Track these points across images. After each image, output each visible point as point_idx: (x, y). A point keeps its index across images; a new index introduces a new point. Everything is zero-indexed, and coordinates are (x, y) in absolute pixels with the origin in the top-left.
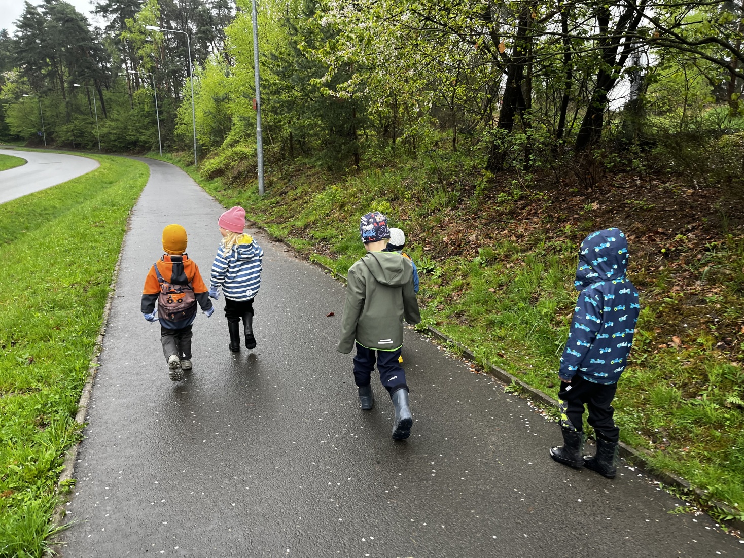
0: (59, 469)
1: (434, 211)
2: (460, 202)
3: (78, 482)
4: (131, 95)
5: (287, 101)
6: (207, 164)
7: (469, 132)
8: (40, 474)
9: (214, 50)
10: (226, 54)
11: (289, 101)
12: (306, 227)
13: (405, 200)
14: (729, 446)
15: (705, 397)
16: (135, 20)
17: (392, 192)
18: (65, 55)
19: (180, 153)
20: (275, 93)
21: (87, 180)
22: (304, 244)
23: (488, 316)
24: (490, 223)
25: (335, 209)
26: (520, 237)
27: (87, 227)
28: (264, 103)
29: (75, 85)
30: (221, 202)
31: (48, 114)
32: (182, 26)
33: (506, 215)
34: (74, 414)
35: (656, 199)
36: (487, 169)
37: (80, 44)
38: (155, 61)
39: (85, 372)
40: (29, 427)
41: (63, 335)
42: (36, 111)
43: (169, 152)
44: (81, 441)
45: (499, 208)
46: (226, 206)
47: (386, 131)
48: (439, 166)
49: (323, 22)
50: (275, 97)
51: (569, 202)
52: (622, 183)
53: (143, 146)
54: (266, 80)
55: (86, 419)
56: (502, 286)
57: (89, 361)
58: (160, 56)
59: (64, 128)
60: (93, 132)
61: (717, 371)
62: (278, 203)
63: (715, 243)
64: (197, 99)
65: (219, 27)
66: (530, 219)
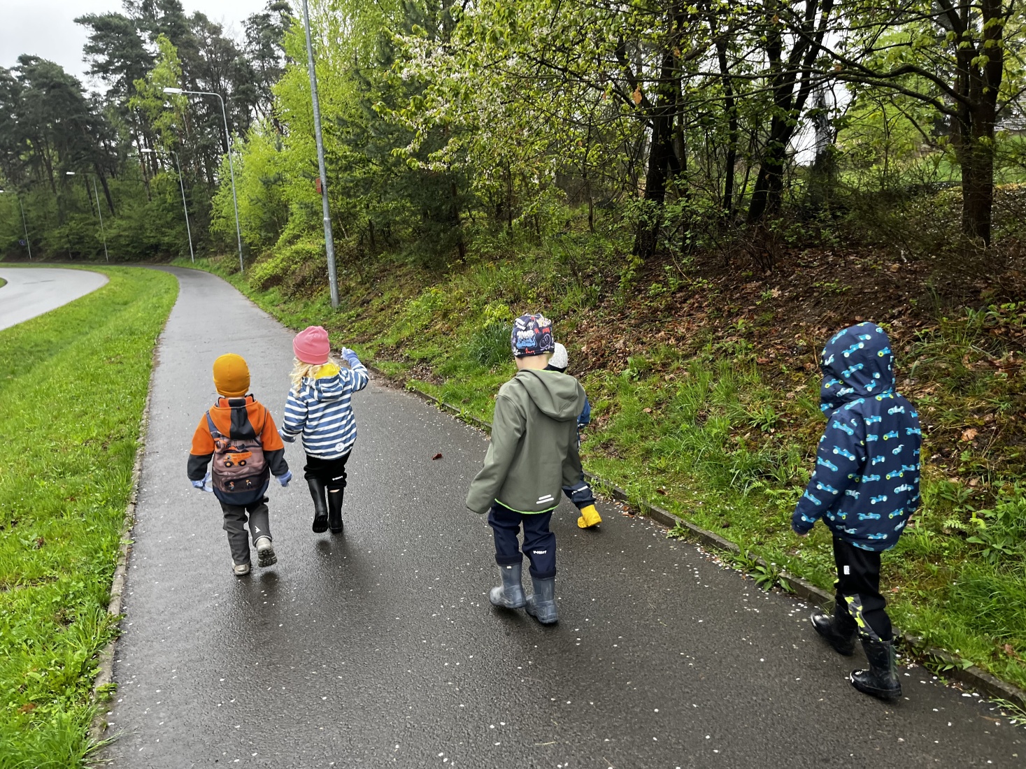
0: (94, 672)
1: (567, 313)
2: (602, 298)
3: (120, 687)
4: (147, 183)
5: (362, 179)
6: (257, 270)
7: (609, 206)
8: (68, 682)
9: (259, 116)
10: (275, 120)
11: (365, 179)
12: (399, 345)
13: (529, 301)
14: (948, 582)
15: (917, 524)
16: (147, 81)
17: (510, 291)
18: (52, 133)
19: (219, 257)
20: (346, 170)
21: (91, 301)
22: (396, 368)
23: (643, 444)
24: (642, 324)
25: (436, 318)
26: (681, 339)
27: (99, 364)
28: (332, 183)
29: (68, 173)
30: (281, 319)
31: (33, 214)
32: (213, 85)
33: (661, 311)
34: (105, 605)
35: (852, 278)
36: (634, 253)
37: (73, 117)
38: (177, 135)
39: (115, 552)
40: (47, 625)
41: (80, 507)
42: (15, 212)
43: (204, 256)
44: (119, 637)
45: (652, 304)
46: (288, 324)
47: (499, 211)
48: (571, 253)
49: (404, 75)
50: (346, 175)
51: (743, 289)
52: (809, 262)
53: (167, 251)
54: (333, 152)
55: (122, 610)
56: (660, 404)
57: (119, 538)
58: (184, 128)
59: (56, 232)
60: (96, 235)
61: (932, 490)
62: (358, 315)
63: (927, 330)
64: (238, 182)
65: (264, 84)
66: (693, 315)
